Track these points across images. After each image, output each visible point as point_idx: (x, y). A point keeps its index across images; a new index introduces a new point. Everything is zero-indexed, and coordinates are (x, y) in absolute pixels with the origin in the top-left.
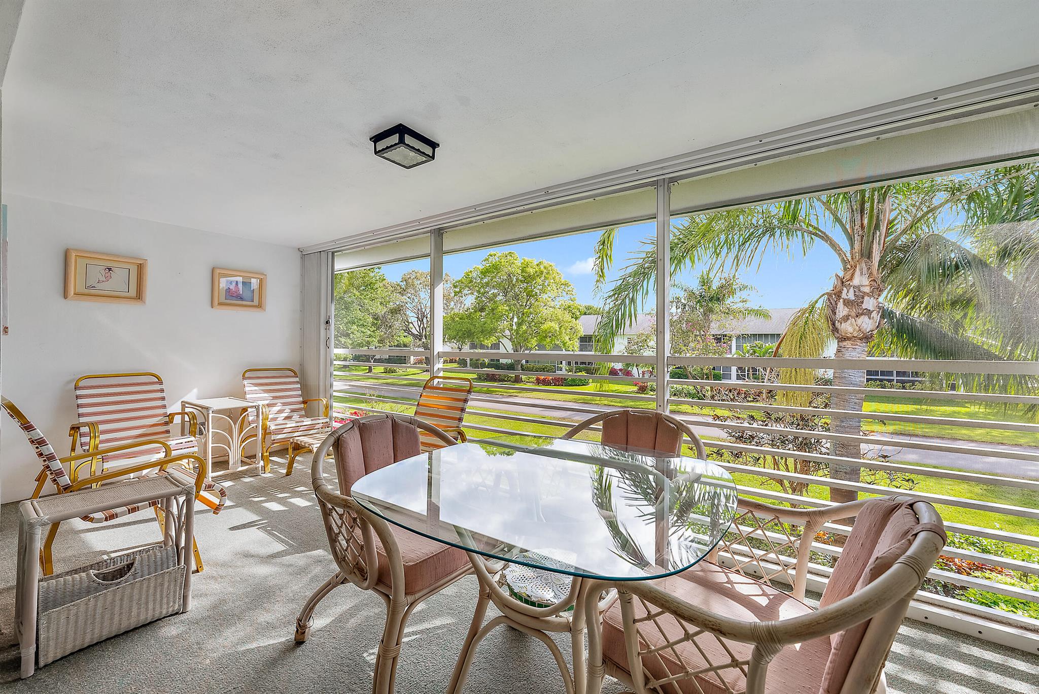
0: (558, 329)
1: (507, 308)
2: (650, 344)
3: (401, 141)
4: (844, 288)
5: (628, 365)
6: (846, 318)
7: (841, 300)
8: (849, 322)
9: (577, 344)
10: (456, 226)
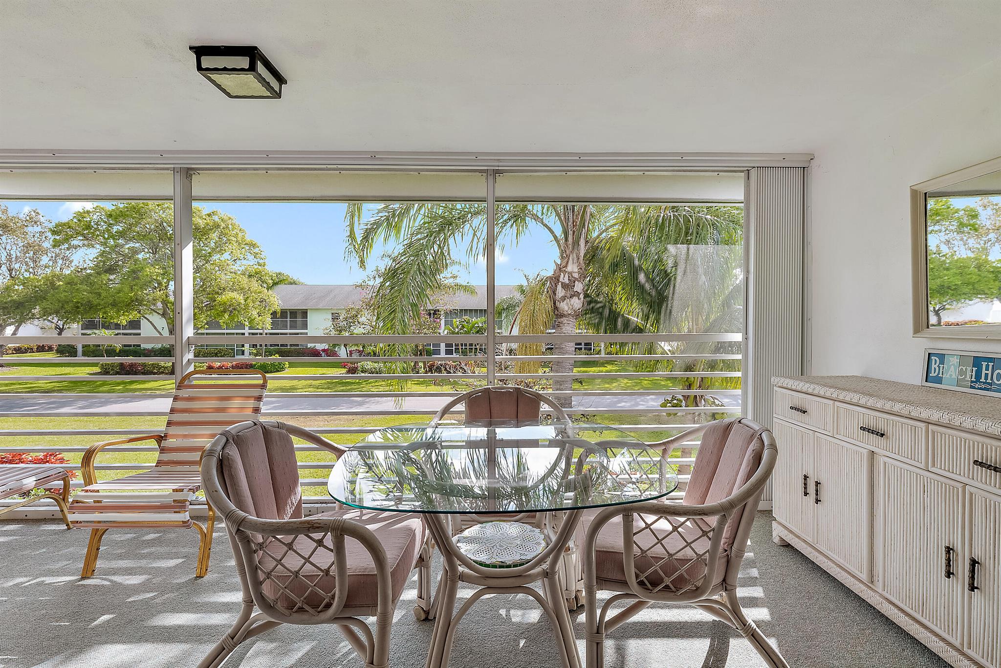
0: (243, 302)
1: (161, 271)
2: (360, 320)
3: (252, 68)
4: (562, 273)
5: (334, 346)
6: (563, 299)
7: (560, 283)
8: (565, 301)
9: (268, 320)
10: (221, 169)
